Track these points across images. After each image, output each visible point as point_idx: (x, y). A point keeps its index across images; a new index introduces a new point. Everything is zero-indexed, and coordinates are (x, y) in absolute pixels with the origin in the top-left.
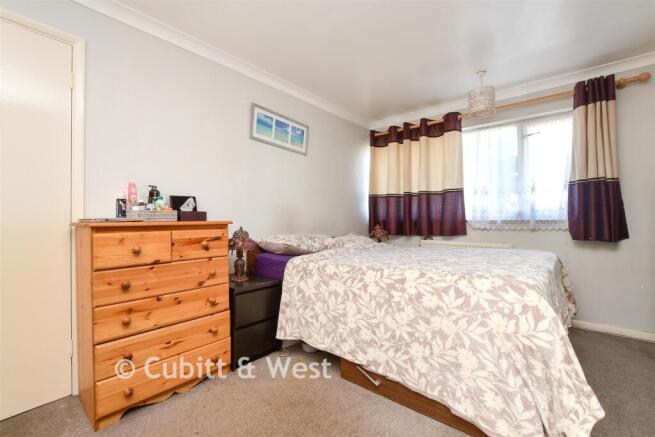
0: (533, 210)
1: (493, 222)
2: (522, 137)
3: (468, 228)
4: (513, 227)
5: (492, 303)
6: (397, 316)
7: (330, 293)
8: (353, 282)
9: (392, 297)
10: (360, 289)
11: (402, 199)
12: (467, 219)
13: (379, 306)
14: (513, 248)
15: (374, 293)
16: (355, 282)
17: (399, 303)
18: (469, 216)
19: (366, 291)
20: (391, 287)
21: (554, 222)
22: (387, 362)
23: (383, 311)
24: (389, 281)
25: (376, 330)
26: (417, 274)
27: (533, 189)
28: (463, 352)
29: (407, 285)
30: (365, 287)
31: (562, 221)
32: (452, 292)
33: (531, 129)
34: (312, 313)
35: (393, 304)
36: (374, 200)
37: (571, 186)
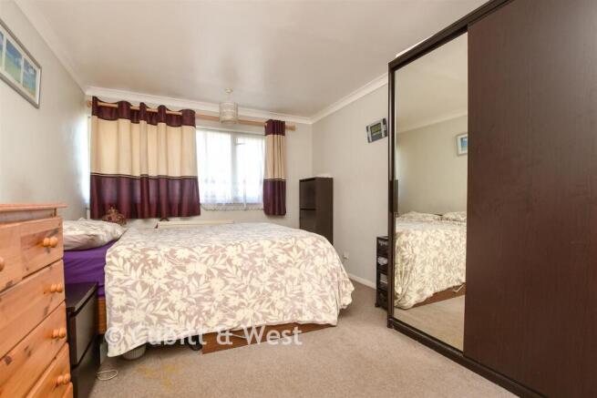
0: (245, 197)
1: (220, 204)
2: (235, 144)
3: (202, 209)
4: (232, 208)
5: (315, 250)
6: (261, 277)
7: (190, 277)
8: (215, 260)
9: (255, 263)
10: (224, 264)
11: (138, 182)
12: (201, 202)
13: (245, 273)
14: (234, 223)
15: (239, 264)
16: (218, 259)
17: (261, 267)
18: (202, 200)
19: (231, 264)
20: (252, 256)
21: (255, 204)
22: (254, 315)
23: (249, 276)
24: (249, 252)
25: (244, 294)
26: (269, 243)
27: (244, 182)
28: (304, 284)
29: (265, 252)
30: (229, 261)
31: (259, 204)
32: (295, 250)
33: (240, 140)
34: (166, 305)
35: (257, 269)
36: (97, 181)
37: (266, 182)
